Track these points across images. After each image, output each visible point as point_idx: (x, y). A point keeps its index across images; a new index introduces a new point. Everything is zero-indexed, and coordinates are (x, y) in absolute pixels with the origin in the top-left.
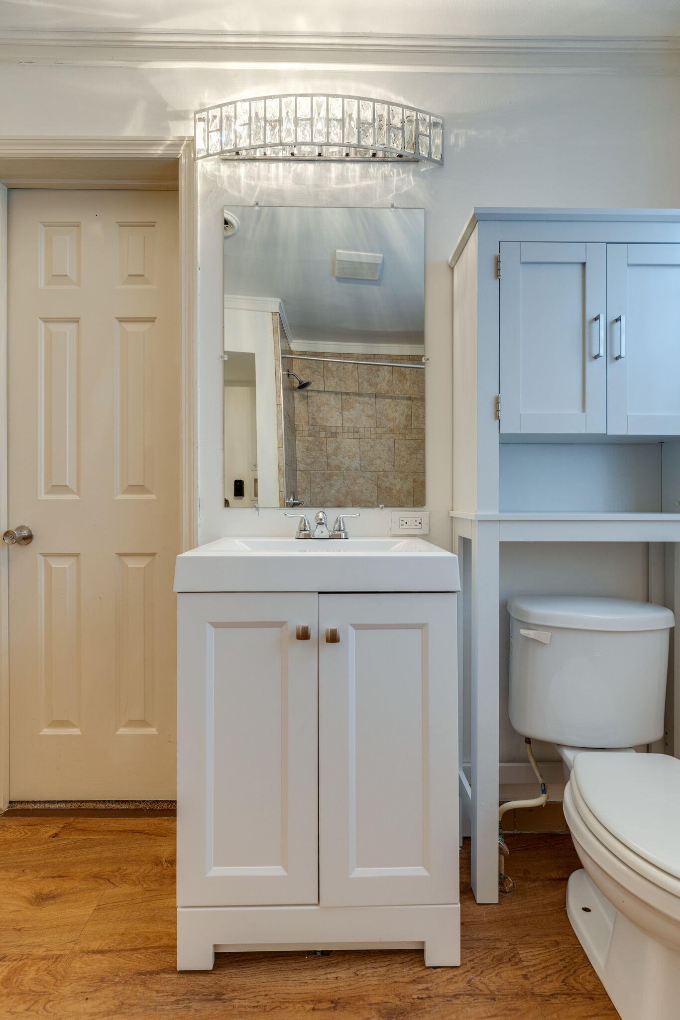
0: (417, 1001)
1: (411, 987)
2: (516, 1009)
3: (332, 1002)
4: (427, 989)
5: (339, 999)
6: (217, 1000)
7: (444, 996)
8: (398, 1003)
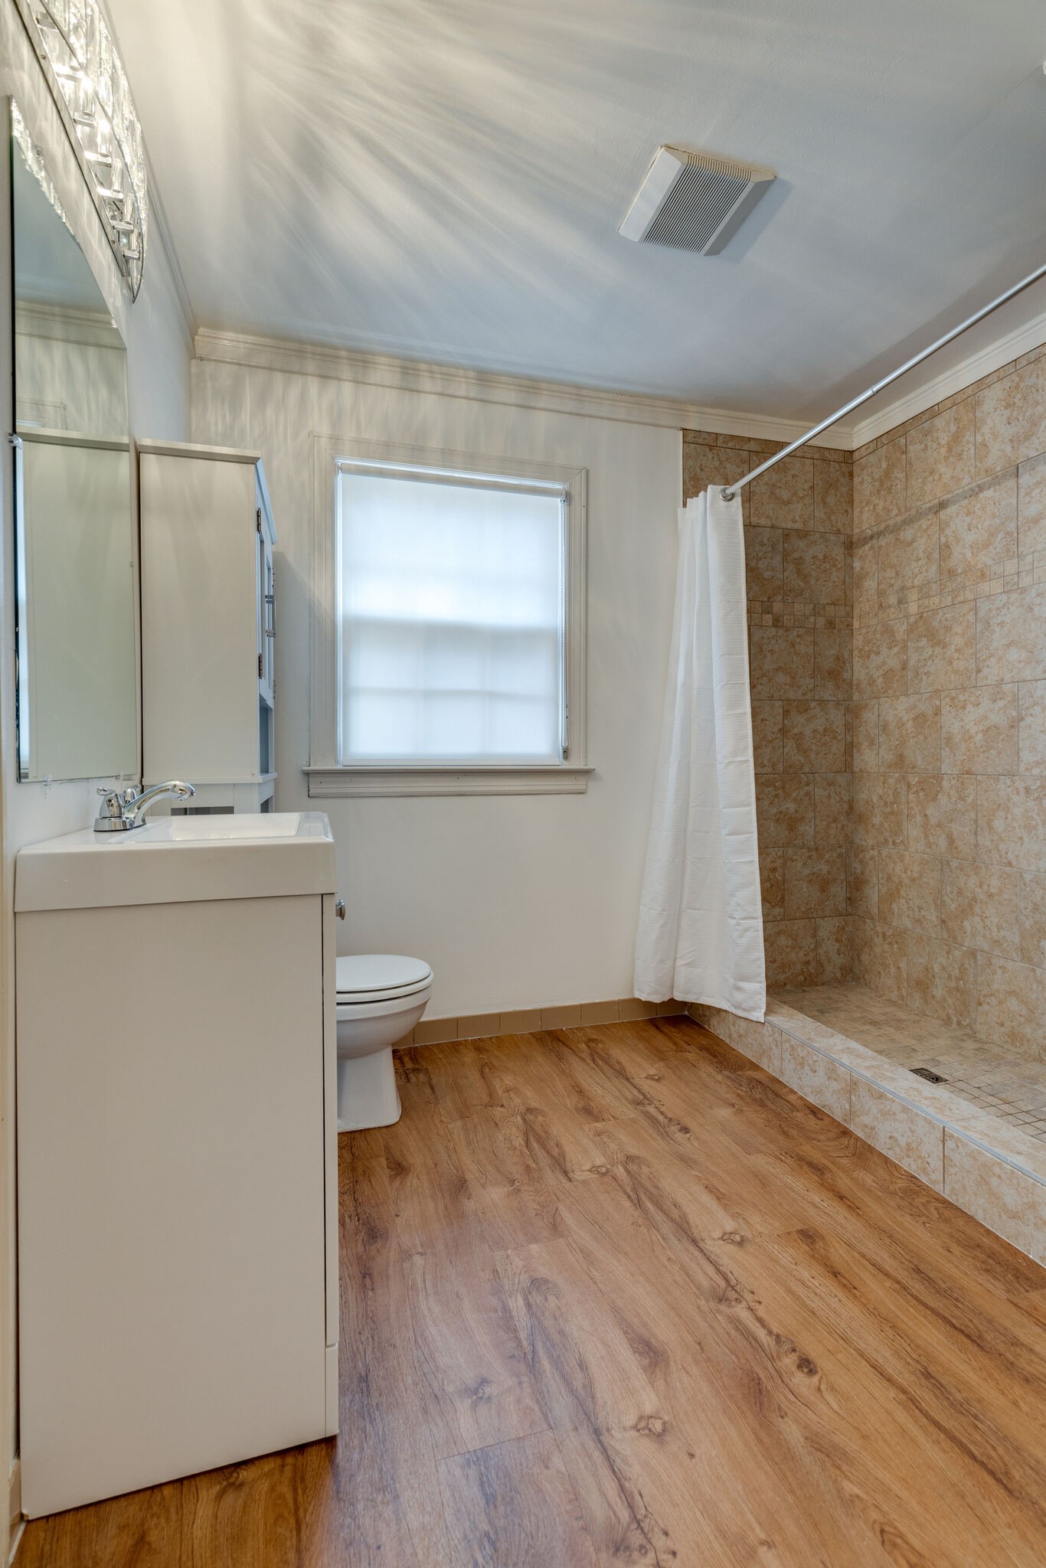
0: (361, 1221)
1: (348, 1227)
2: (364, 1172)
3: (365, 1277)
4: (350, 1217)
5: (361, 1273)
6: (367, 1380)
7: (356, 1207)
8: (363, 1233)
